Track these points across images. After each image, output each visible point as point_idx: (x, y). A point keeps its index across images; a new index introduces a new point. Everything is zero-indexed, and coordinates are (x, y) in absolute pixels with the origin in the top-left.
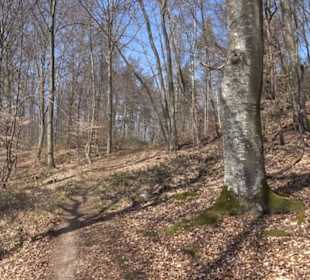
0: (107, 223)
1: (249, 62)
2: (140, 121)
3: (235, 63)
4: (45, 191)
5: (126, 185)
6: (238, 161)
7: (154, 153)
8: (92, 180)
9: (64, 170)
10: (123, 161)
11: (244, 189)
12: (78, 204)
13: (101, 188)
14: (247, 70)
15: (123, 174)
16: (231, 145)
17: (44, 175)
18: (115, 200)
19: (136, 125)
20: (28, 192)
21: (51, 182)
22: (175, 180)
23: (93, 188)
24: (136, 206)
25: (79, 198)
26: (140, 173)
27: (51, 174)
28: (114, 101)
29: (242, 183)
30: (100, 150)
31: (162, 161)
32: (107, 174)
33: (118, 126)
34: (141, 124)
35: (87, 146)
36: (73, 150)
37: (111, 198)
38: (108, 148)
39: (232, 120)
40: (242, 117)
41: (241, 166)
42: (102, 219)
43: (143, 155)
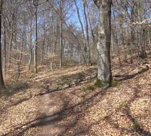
0: (59, 91)
1: (105, 37)
2: (76, 52)
3: (101, 38)
4: (35, 82)
5: (67, 80)
6: (102, 70)
7: (80, 67)
8: (53, 78)
9: (42, 74)
10: (67, 70)
11: (103, 79)
12: (48, 86)
13: (57, 81)
14: (105, 40)
15: (66, 75)
16: (100, 65)
17: (33, 76)
18: (62, 85)
19: (73, 54)
20: (28, 82)
21: (37, 79)
22: (86, 78)
23: (54, 81)
24: (70, 86)
25: (49, 85)
26: (73, 75)
27: (36, 76)
28: (63, 43)
29: (103, 77)
30: (57, 66)
31: (83, 70)
32: (60, 76)
33: (65, 54)
34: (76, 53)
35: (51, 64)
36: (45, 66)
37: (61, 84)
38: (60, 64)
39: (100, 56)
40: (103, 55)
41: (103, 72)
42: (58, 90)
43: (76, 68)
